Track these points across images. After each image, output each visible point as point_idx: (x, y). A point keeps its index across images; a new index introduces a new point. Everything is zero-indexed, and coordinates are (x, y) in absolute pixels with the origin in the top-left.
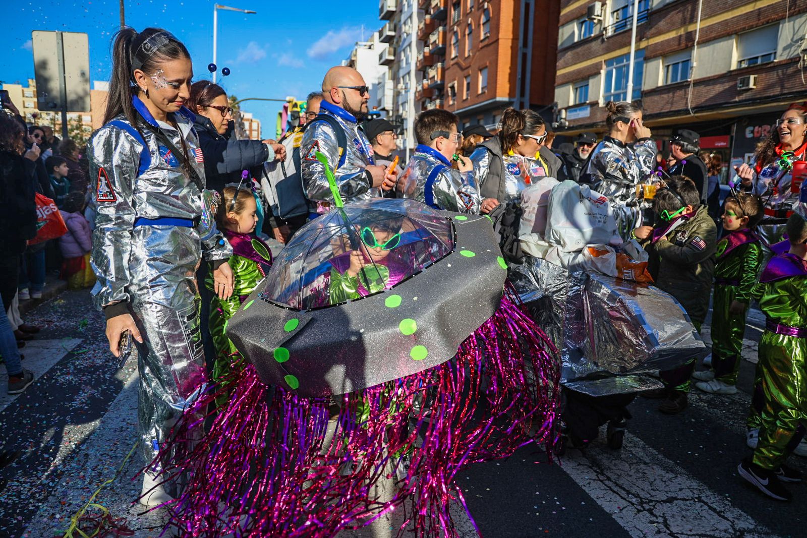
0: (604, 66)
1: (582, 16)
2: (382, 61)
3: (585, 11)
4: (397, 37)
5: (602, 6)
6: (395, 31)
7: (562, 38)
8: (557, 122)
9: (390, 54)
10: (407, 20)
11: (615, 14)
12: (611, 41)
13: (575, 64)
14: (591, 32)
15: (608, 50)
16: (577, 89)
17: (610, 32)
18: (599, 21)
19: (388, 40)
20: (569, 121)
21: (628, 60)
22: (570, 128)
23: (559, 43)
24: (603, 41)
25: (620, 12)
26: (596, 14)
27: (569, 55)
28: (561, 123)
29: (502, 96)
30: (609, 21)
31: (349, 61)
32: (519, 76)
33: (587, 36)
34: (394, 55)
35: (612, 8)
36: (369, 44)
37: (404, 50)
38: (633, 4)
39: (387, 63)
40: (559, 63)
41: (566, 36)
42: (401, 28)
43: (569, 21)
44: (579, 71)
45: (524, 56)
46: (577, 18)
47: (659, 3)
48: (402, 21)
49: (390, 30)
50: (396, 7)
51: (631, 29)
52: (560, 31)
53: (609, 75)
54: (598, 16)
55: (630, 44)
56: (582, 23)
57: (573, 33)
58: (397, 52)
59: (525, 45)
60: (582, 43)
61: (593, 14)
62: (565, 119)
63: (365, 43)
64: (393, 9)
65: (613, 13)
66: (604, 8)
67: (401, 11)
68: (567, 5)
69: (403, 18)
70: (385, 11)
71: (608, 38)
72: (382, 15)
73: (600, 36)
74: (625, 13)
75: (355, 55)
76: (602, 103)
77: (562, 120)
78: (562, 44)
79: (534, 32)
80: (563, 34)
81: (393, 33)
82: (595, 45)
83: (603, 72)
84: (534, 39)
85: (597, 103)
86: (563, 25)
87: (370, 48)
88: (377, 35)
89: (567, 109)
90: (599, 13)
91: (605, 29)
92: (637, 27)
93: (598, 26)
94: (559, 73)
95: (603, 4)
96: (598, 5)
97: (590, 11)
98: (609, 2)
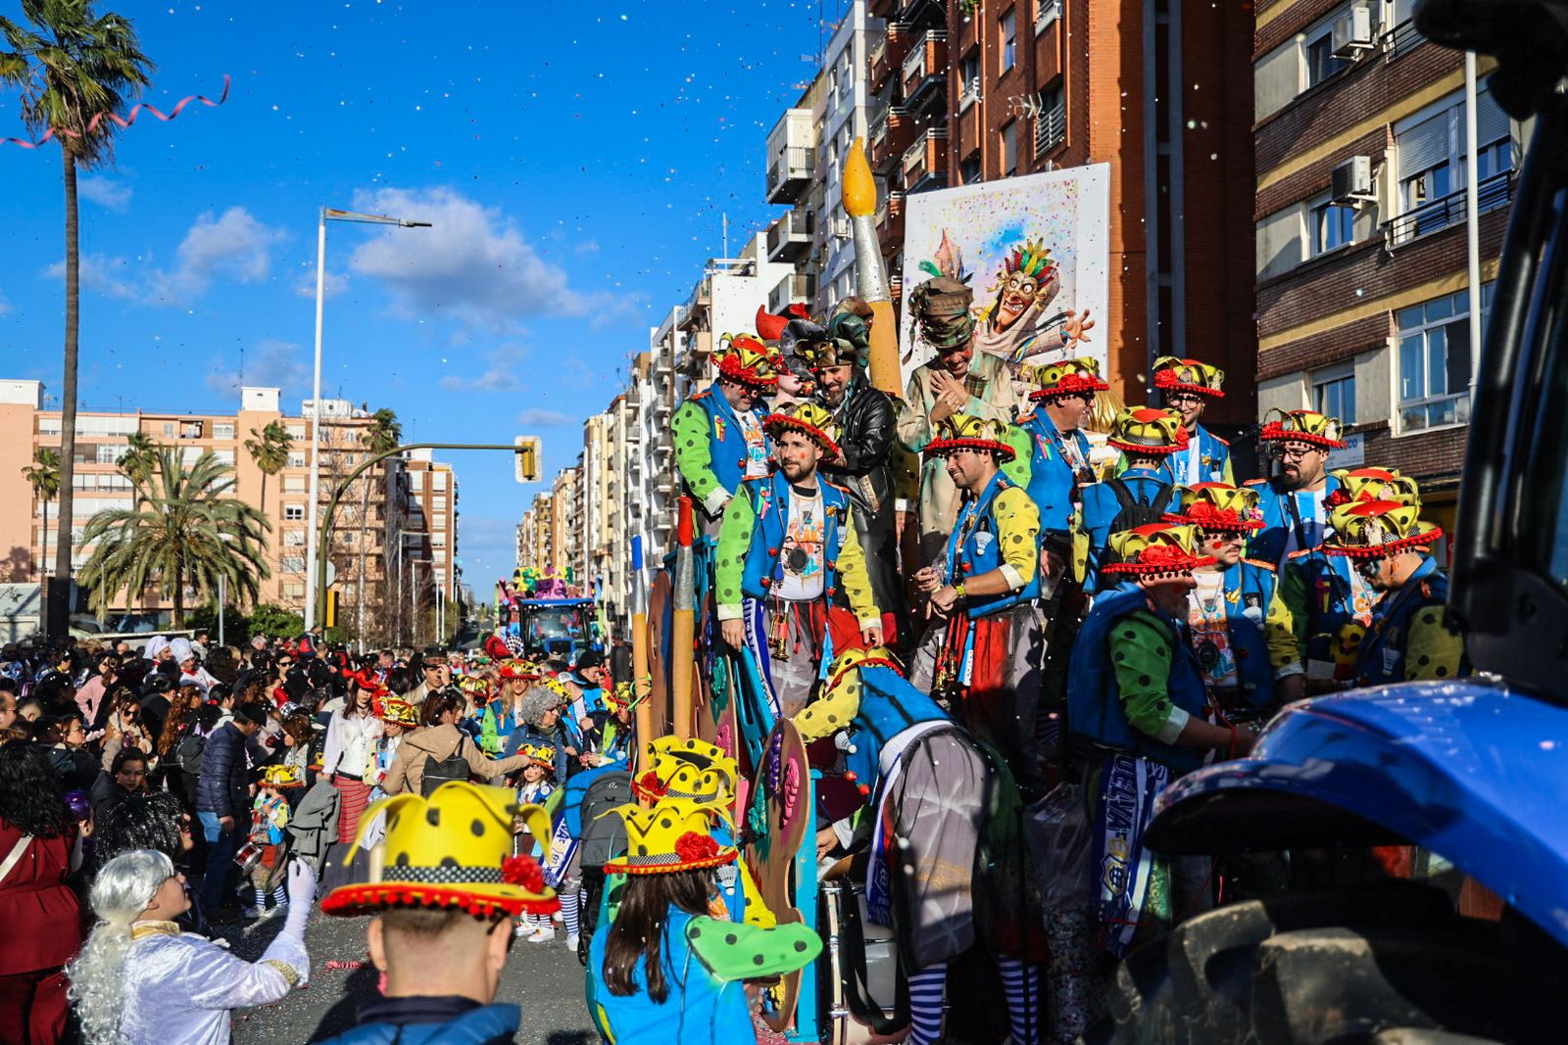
0: (1393, 328)
1: (1318, 191)
3: (1326, 179)
4: (816, 246)
5: (1374, 164)
6: (809, 231)
7: (1266, 251)
9: (797, 293)
11: (1414, 183)
12: (1407, 258)
13: (1309, 321)
14: (1346, 234)
15: (1402, 284)
16: (1320, 388)
17: (1403, 235)
18: (1371, 203)
19: (793, 254)
23: (1260, 269)
24: (1384, 258)
25: (1428, 179)
26: (1357, 188)
27: (1290, 298)
30: (1396, 203)
31: (690, 305)
33: (1339, 245)
34: (810, 294)
35: (1405, 166)
36: (743, 261)
37: (836, 281)
38: (1464, 158)
40: (1266, 319)
41: (1276, 248)
42: (825, 224)
43: (1283, 204)
44: (1323, 341)
45: (1165, 295)
46: (1307, 199)
48: (829, 207)
49: (795, 229)
50: (809, 169)
51: (1465, 226)
52: (1260, 234)
53: (1409, 349)
54: (1363, 192)
55: (1464, 264)
56: (1321, 210)
57: (1297, 241)
58: (820, 284)
59: (1165, 265)
60: (1323, 265)
61: (1350, 189)
63: (732, 261)
64: (802, 175)
65: (1406, 182)
66: (1380, 169)
67: (824, 181)
68: (1274, 162)
69: (831, 198)
70: (782, 181)
71: (1400, 251)
72: (775, 191)
73: (1375, 244)
74: (1441, 184)
75: (707, 294)
76: (1397, 427)
78: (1267, 269)
79: (1188, 230)
80: (1267, 241)
81: (802, 238)
82: (1362, 271)
83: (1392, 342)
84: (1188, 249)
85: (1384, 427)
86: (1266, 217)
87: (746, 273)
88: (762, 238)
90: (1366, 186)
91: (1388, 225)
92: (1480, 219)
93: (1368, 218)
94: (1265, 345)
95: (1377, 160)
96: (1361, 165)
97: (1341, 179)
98: (1392, 154)
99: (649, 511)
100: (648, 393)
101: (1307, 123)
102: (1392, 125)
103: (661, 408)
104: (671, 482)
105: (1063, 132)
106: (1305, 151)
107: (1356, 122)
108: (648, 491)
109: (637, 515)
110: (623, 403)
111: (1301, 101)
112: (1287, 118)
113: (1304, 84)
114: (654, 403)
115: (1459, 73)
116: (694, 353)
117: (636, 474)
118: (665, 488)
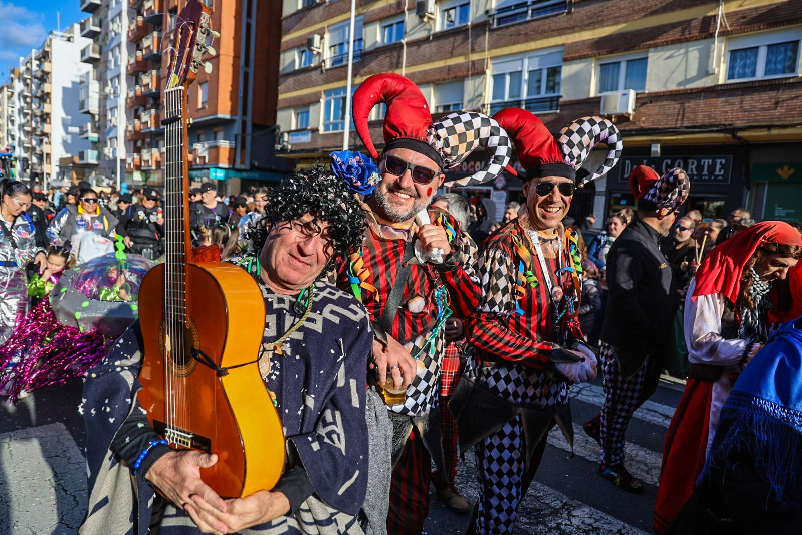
0: (323, 96)
1: (302, 45)
2: (85, 58)
3: (305, 41)
4: (103, 33)
6: (100, 26)
7: (283, 64)
8: (279, 144)
9: (94, 51)
10: (116, 16)
11: (333, 48)
12: (329, 73)
13: (296, 90)
14: (310, 62)
15: (327, 81)
16: (298, 114)
17: (328, 65)
18: (319, 53)
19: (92, 35)
20: (292, 145)
21: (345, 92)
22: (292, 152)
23: (281, 68)
24: (322, 72)
25: (337, 48)
26: (315, 45)
27: (290, 81)
28: (284, 146)
29: (224, 112)
30: (328, 55)
31: (41, 50)
32: (241, 95)
33: (307, 65)
34: (100, 53)
35: (330, 42)
36: (67, 35)
37: (112, 50)
38: (348, 43)
39: (90, 60)
40: (281, 88)
41: (287, 62)
42: (107, 25)
43: (290, 48)
44: (300, 98)
45: (246, 75)
46: (298, 47)
47: (371, 46)
48: (110, 17)
49: (94, 25)
51: (347, 66)
52: (282, 56)
53: (328, 105)
54: (317, 48)
55: (346, 78)
56: (303, 52)
57: (294, 61)
58: (104, 50)
59: (247, 63)
60: (302, 71)
61: (313, 46)
62: (288, 142)
63: (62, 34)
65: (331, 47)
66: (322, 41)
67: (108, 6)
68: (288, 31)
69: (111, 14)
71: (327, 70)
72: (84, 5)
73: (319, 67)
74: (341, 49)
75: (50, 46)
76: (322, 130)
77: (285, 144)
78: (283, 69)
79: (256, 52)
80: (284, 60)
81: (97, 29)
82: (315, 75)
83: (322, 101)
84: (255, 60)
85: (317, 130)
86: (284, 51)
87: (69, 40)
88: (77, 27)
89: (289, 132)
90: (318, 46)
91: (324, 61)
92: (353, 64)
93: (317, 57)
94: (281, 97)
95: (322, 38)
96: (317, 38)
97: (310, 42)
98: (327, 36)
99: (19, 138)
100: (18, 86)
101: (300, 19)
102: (328, 26)
103: (26, 93)
104: (31, 126)
105: (212, 5)
106: (298, 29)
107: (315, 23)
108: (19, 129)
109: (13, 139)
110: (5, 89)
111: (298, 12)
112: (293, 17)
113: (300, 6)
114: (22, 91)
115: (349, 13)
116: (43, 71)
117: (12, 122)
118: (28, 129)
